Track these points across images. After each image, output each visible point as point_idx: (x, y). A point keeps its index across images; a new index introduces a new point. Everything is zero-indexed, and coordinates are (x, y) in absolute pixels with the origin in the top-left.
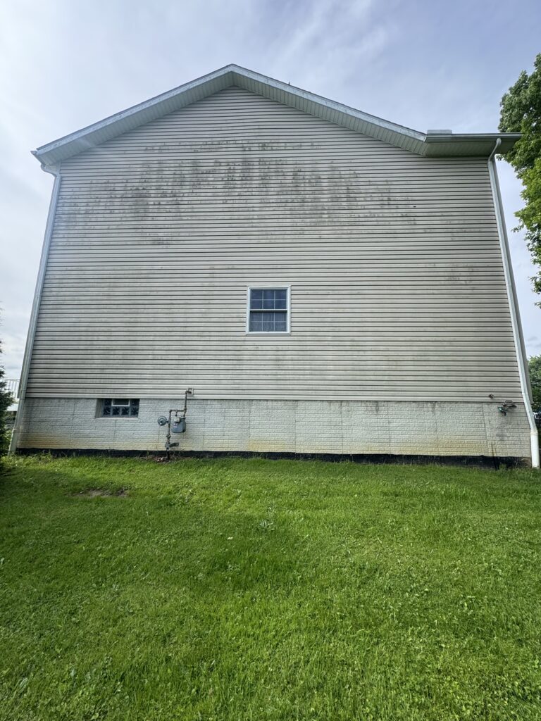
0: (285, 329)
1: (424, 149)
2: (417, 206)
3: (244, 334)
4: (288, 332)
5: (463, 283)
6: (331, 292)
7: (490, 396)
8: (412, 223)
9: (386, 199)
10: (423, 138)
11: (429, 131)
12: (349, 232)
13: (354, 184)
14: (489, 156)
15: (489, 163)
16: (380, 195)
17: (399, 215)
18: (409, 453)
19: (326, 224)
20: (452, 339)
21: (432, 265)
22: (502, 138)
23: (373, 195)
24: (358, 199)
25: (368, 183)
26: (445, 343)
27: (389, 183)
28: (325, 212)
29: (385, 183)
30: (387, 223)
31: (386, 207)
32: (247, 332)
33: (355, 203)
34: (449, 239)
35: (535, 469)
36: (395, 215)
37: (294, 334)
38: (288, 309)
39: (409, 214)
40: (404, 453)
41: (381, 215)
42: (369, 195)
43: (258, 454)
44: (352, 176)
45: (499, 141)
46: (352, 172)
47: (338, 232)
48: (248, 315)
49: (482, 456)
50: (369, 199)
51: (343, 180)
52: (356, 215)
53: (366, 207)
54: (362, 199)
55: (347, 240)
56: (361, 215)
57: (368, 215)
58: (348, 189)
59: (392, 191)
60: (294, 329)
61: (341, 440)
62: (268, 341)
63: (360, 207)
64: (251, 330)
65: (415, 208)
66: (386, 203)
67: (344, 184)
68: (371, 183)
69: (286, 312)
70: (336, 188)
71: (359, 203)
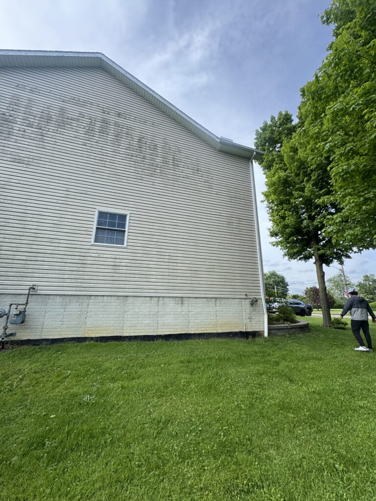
0: (123, 244)
1: (219, 146)
2: (213, 178)
3: (90, 244)
4: (125, 245)
5: (235, 227)
6: (158, 222)
7: (246, 295)
8: (210, 187)
9: (196, 169)
10: (218, 140)
11: (221, 137)
12: (173, 185)
13: (178, 155)
14: (250, 159)
15: (250, 163)
16: (193, 166)
17: (203, 181)
18: (200, 332)
19: (158, 176)
20: (227, 259)
21: (219, 214)
22: (256, 152)
23: (189, 165)
24: (179, 165)
25: (186, 157)
26: (225, 262)
27: (199, 160)
28: (158, 168)
29: (196, 160)
30: (196, 184)
31: (196, 174)
32: (93, 242)
33: (178, 167)
34: (229, 200)
35: (266, 338)
36: (201, 180)
37: (129, 247)
38: (127, 229)
39: (208, 182)
40: (197, 332)
41: (193, 178)
42: (186, 165)
43: (92, 339)
44: (177, 150)
45: (255, 153)
46: (177, 148)
47: (166, 183)
48: (94, 230)
49: (240, 331)
50: (186, 167)
51: (171, 151)
52: (178, 175)
53: (184, 171)
54: (182, 166)
55: (171, 190)
56: (181, 176)
57: (185, 177)
58: (174, 158)
59: (200, 165)
60: (129, 244)
61: (157, 325)
62: (109, 251)
63: (180, 171)
64: (95, 241)
65: (212, 178)
66: (196, 172)
67: (172, 154)
68: (188, 158)
69: (125, 231)
70: (167, 155)
71: (180, 168)
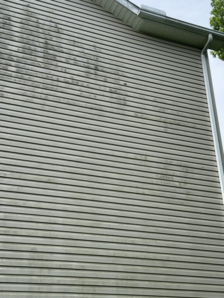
1: (138, 23)
2: (128, 84)
5: (177, 184)
6: (8, 174)
8: (122, 102)
9: (93, 66)
10: (136, 11)
11: (142, 5)
12: (43, 96)
13: (54, 39)
14: (202, 49)
15: (202, 56)
16: (85, 60)
17: (108, 89)
19: (13, 80)
21: (143, 157)
22: (214, 35)
23: (78, 58)
24: (58, 59)
25: (72, 43)
27: (98, 50)
28: (13, 63)
29: (92, 48)
30: (92, 96)
31: (93, 76)
33: (55, 63)
34: (162, 129)
36: (102, 88)
39: (118, 91)
41: (85, 84)
42: (72, 57)
44: (52, 29)
45: (210, 36)
46: (53, 24)
47: (29, 93)
50: (72, 62)
51: (41, 31)
52: (55, 78)
53: (68, 71)
54: (64, 60)
55: (40, 107)
56: (61, 79)
57: (70, 81)
58: (46, 43)
59: (100, 59)
63: (60, 69)
65: (125, 85)
66: (92, 71)
67: (42, 36)
68: (76, 44)
70: (31, 38)
71: (60, 64)
